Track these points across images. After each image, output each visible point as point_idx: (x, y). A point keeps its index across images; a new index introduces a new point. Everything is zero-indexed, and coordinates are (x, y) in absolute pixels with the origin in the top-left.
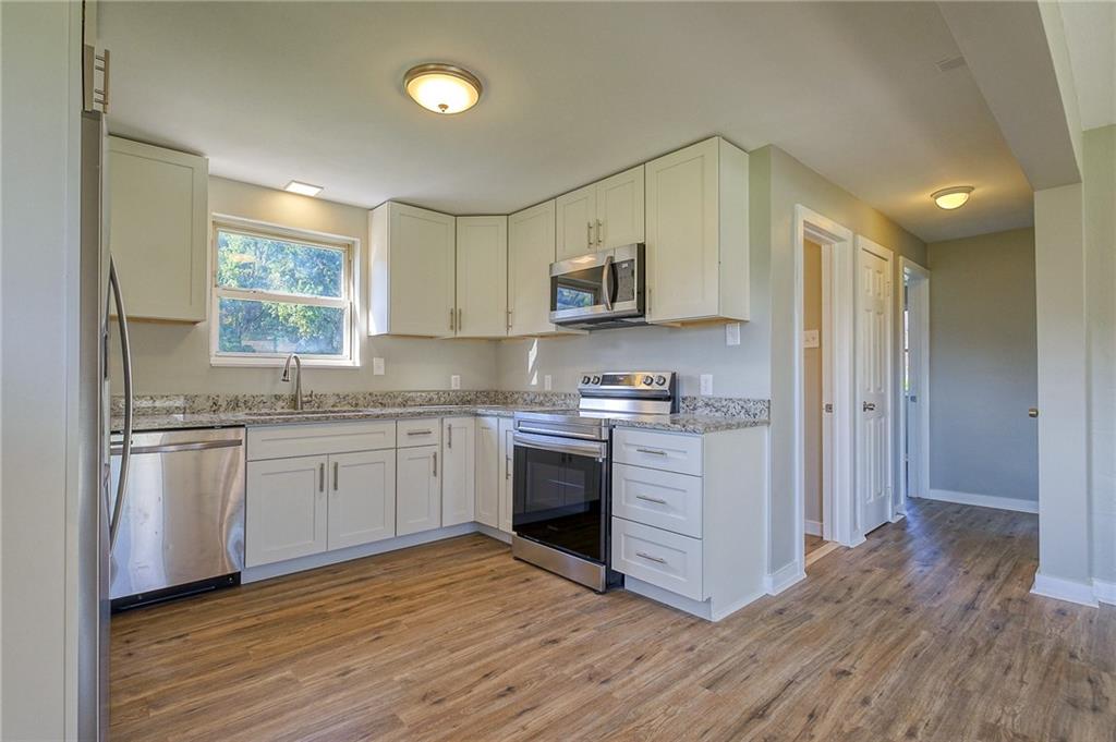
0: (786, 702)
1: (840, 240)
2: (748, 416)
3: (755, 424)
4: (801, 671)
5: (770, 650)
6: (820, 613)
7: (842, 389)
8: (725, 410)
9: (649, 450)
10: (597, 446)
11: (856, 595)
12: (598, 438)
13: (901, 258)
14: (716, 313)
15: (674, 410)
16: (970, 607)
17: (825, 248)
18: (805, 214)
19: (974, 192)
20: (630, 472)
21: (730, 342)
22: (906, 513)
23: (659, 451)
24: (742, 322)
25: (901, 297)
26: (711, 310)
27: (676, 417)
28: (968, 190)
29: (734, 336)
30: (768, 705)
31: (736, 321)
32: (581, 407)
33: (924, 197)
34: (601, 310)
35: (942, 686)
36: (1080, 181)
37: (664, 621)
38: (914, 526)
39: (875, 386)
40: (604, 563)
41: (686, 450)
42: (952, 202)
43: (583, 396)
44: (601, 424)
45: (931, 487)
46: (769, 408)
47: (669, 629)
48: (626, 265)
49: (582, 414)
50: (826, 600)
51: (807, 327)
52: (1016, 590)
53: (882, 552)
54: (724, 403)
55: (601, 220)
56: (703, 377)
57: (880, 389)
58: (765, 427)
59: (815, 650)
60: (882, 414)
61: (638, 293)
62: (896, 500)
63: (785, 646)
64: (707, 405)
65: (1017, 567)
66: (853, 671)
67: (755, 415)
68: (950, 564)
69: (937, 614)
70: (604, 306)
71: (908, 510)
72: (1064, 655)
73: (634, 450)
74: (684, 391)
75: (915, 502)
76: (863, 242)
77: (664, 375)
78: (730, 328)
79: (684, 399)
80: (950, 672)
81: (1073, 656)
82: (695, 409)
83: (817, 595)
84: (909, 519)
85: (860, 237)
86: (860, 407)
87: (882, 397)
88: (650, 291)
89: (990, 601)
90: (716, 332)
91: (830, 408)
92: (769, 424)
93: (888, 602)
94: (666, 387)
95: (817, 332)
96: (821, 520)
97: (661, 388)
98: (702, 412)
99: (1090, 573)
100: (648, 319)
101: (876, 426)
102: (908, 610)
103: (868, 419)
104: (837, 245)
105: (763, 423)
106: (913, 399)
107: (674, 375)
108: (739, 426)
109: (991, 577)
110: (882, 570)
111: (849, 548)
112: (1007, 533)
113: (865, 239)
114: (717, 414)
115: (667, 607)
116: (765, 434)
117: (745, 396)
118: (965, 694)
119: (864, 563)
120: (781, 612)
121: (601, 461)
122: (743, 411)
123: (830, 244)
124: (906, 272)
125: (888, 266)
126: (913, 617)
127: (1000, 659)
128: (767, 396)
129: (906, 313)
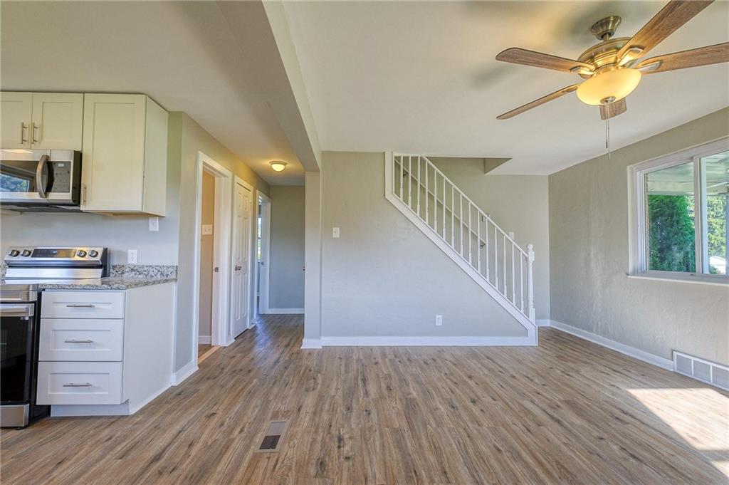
0: (175, 444)
1: (225, 176)
2: (164, 276)
3: (167, 281)
4: (187, 423)
5: (169, 419)
6: (203, 388)
7: (223, 259)
8: (146, 273)
9: (77, 305)
10: (23, 307)
11: (225, 371)
12: (26, 301)
13: (258, 191)
14: (140, 210)
15: (105, 275)
16: (277, 361)
17: (216, 179)
18: (203, 158)
19: (287, 166)
20: (59, 324)
21: (152, 228)
22: (256, 323)
23: (88, 305)
24: (160, 217)
25: (258, 211)
26: (136, 207)
27: (106, 279)
28: (285, 164)
29: (154, 225)
30: (164, 451)
31: (157, 216)
32: (6, 276)
33: (267, 163)
34: (35, 197)
35: (259, 402)
36: (319, 171)
37: (88, 428)
38: (260, 328)
39: (242, 256)
40: (29, 402)
41: (112, 302)
42: (278, 168)
43: (10, 267)
44: (28, 289)
45: (269, 308)
46: (176, 271)
47: (91, 432)
48: (63, 165)
49: (8, 282)
50: (208, 379)
51: (204, 222)
52: (295, 349)
53: (242, 345)
54: (146, 269)
55: (37, 125)
56: (130, 251)
57: (245, 259)
58: (174, 283)
59: (197, 408)
60: (246, 272)
61: (73, 188)
62: (252, 317)
63: (180, 413)
64: (133, 270)
65: (298, 339)
66: (218, 412)
67: (167, 276)
68: (272, 344)
69: (263, 369)
70: (38, 193)
71: (258, 321)
72: (307, 371)
73: (65, 306)
74: (114, 261)
75: (263, 317)
76: (237, 179)
77: (96, 249)
78: (151, 221)
79: (114, 267)
80: (264, 394)
81: (310, 371)
82: (123, 273)
83: (203, 378)
84: (258, 325)
85: (236, 177)
86: (233, 269)
87: (246, 263)
88: (85, 188)
89: (286, 357)
90: (141, 222)
91: (217, 269)
92: (176, 280)
93: (241, 370)
94: (98, 258)
95: (211, 226)
96: (211, 335)
97: (94, 259)
98: (129, 276)
99: (320, 335)
100: (82, 208)
101: (242, 279)
102: (250, 371)
103: (239, 275)
104: (223, 178)
105: (171, 280)
106: (263, 263)
107: (105, 251)
108: (154, 283)
109: (287, 346)
110: (240, 354)
111: (225, 347)
112: (297, 324)
113: (239, 179)
114: (140, 276)
115: (92, 417)
116: (174, 287)
117: (161, 264)
118: (268, 402)
119: (232, 354)
120: (179, 394)
121: (27, 319)
122: (159, 273)
123: (220, 177)
124: (260, 199)
125: (251, 194)
126: (252, 374)
127: (285, 381)
128: (176, 263)
129: (260, 220)
